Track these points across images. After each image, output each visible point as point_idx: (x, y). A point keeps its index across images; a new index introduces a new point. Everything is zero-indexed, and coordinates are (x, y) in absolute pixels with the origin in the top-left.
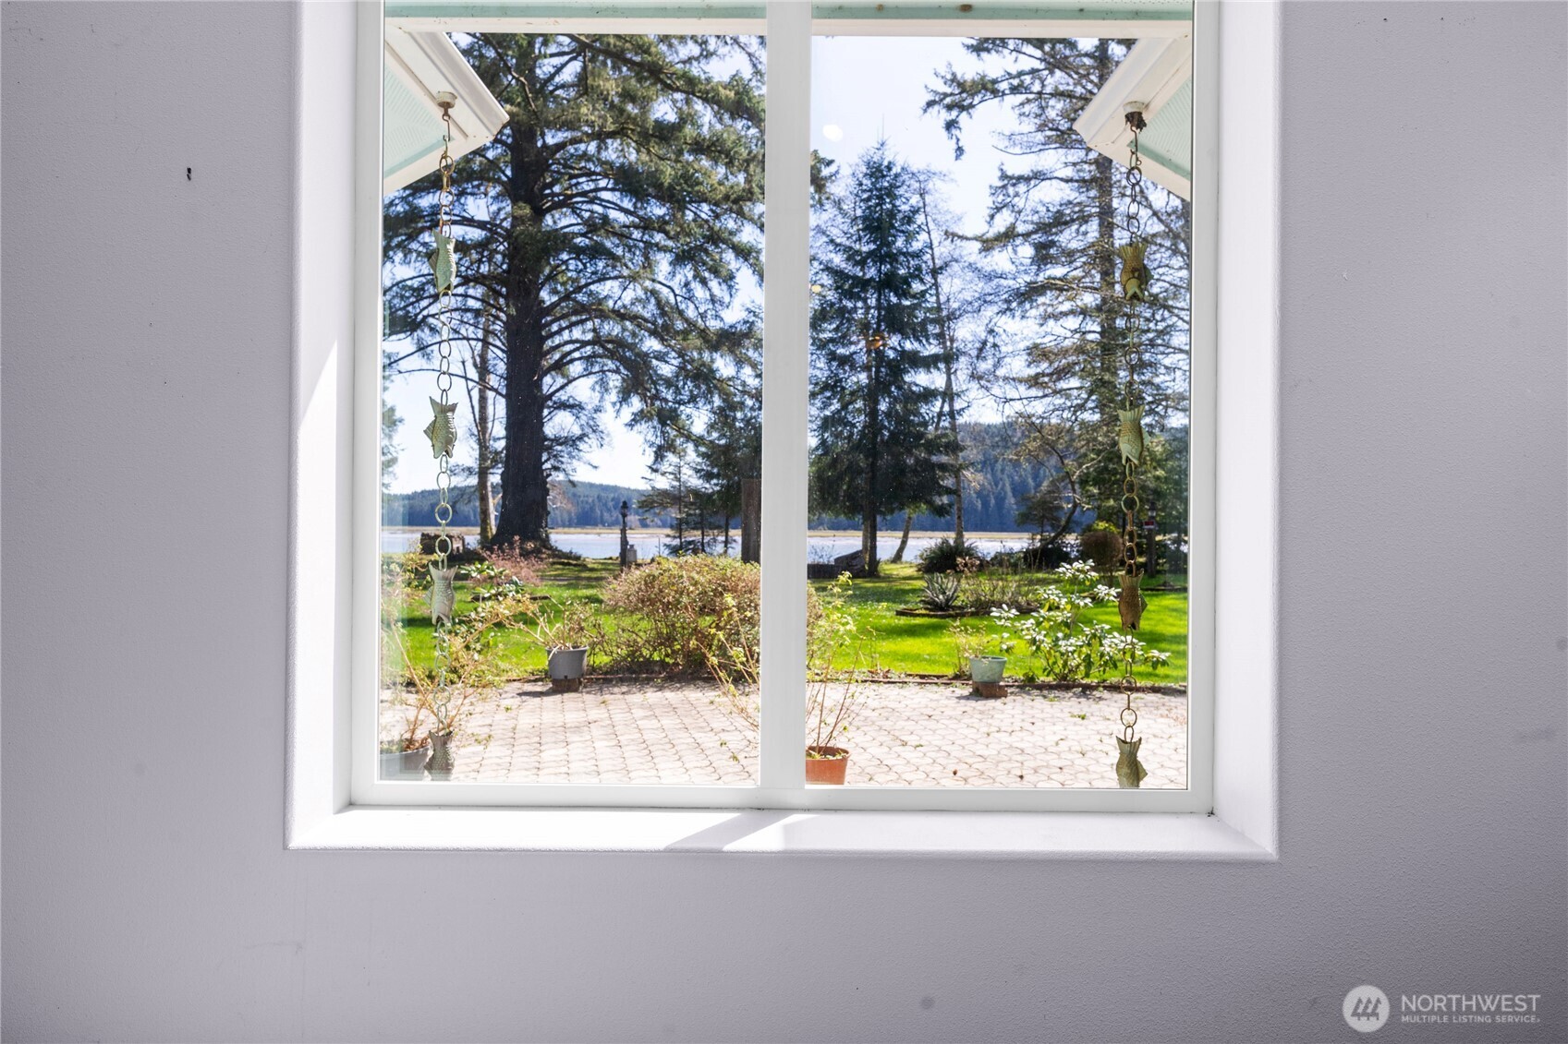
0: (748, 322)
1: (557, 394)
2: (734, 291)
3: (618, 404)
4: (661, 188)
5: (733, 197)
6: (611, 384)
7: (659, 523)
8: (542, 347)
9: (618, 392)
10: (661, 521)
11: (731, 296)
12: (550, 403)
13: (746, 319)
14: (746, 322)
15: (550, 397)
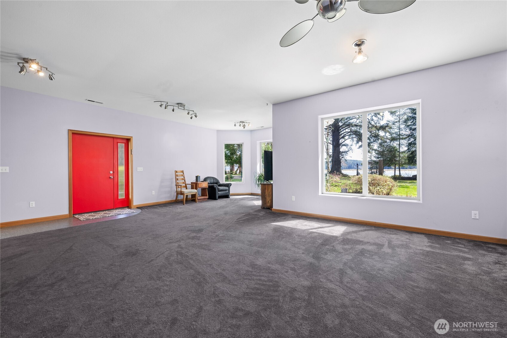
1: (343, 143)
3: (356, 144)
6: (354, 140)
9: (356, 141)
15: (341, 144)
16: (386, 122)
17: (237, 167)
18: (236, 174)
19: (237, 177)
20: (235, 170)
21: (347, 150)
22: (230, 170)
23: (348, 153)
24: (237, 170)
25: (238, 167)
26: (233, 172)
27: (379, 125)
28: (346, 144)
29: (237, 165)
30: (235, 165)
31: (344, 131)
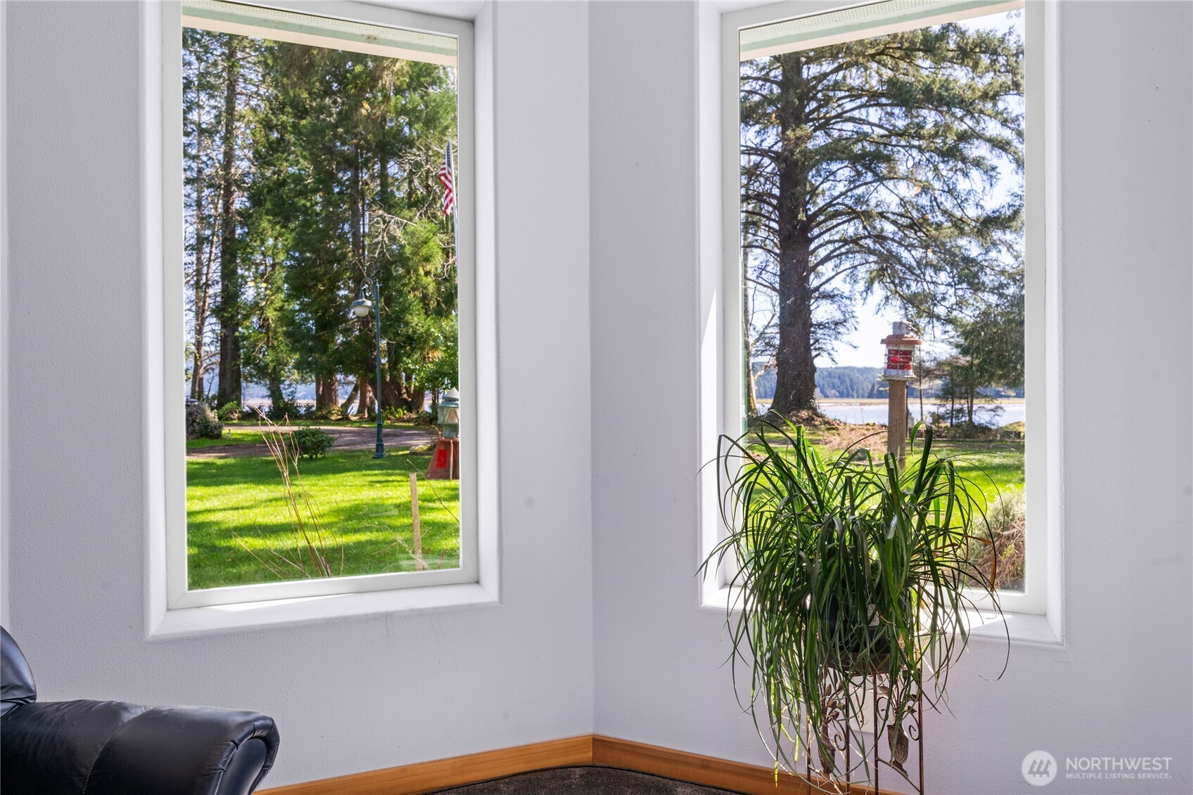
0: (1013, 205)
1: (824, 286)
2: (995, 180)
3: (865, 293)
4: (931, 94)
5: (991, 93)
6: (860, 275)
7: (837, 394)
8: (808, 248)
9: (866, 283)
10: (838, 392)
11: (991, 185)
12: (816, 294)
13: (1011, 203)
14: (1010, 206)
15: (817, 289)
16: (1009, 200)
17: (350, 389)
18: (345, 419)
19: (348, 438)
20: (341, 401)
21: (838, 316)
22: (315, 403)
23: (841, 329)
24: (350, 401)
25: (355, 389)
26: (330, 412)
27: (979, 211)
28: (836, 292)
29: (351, 378)
30: (339, 377)
31: (826, 237)
